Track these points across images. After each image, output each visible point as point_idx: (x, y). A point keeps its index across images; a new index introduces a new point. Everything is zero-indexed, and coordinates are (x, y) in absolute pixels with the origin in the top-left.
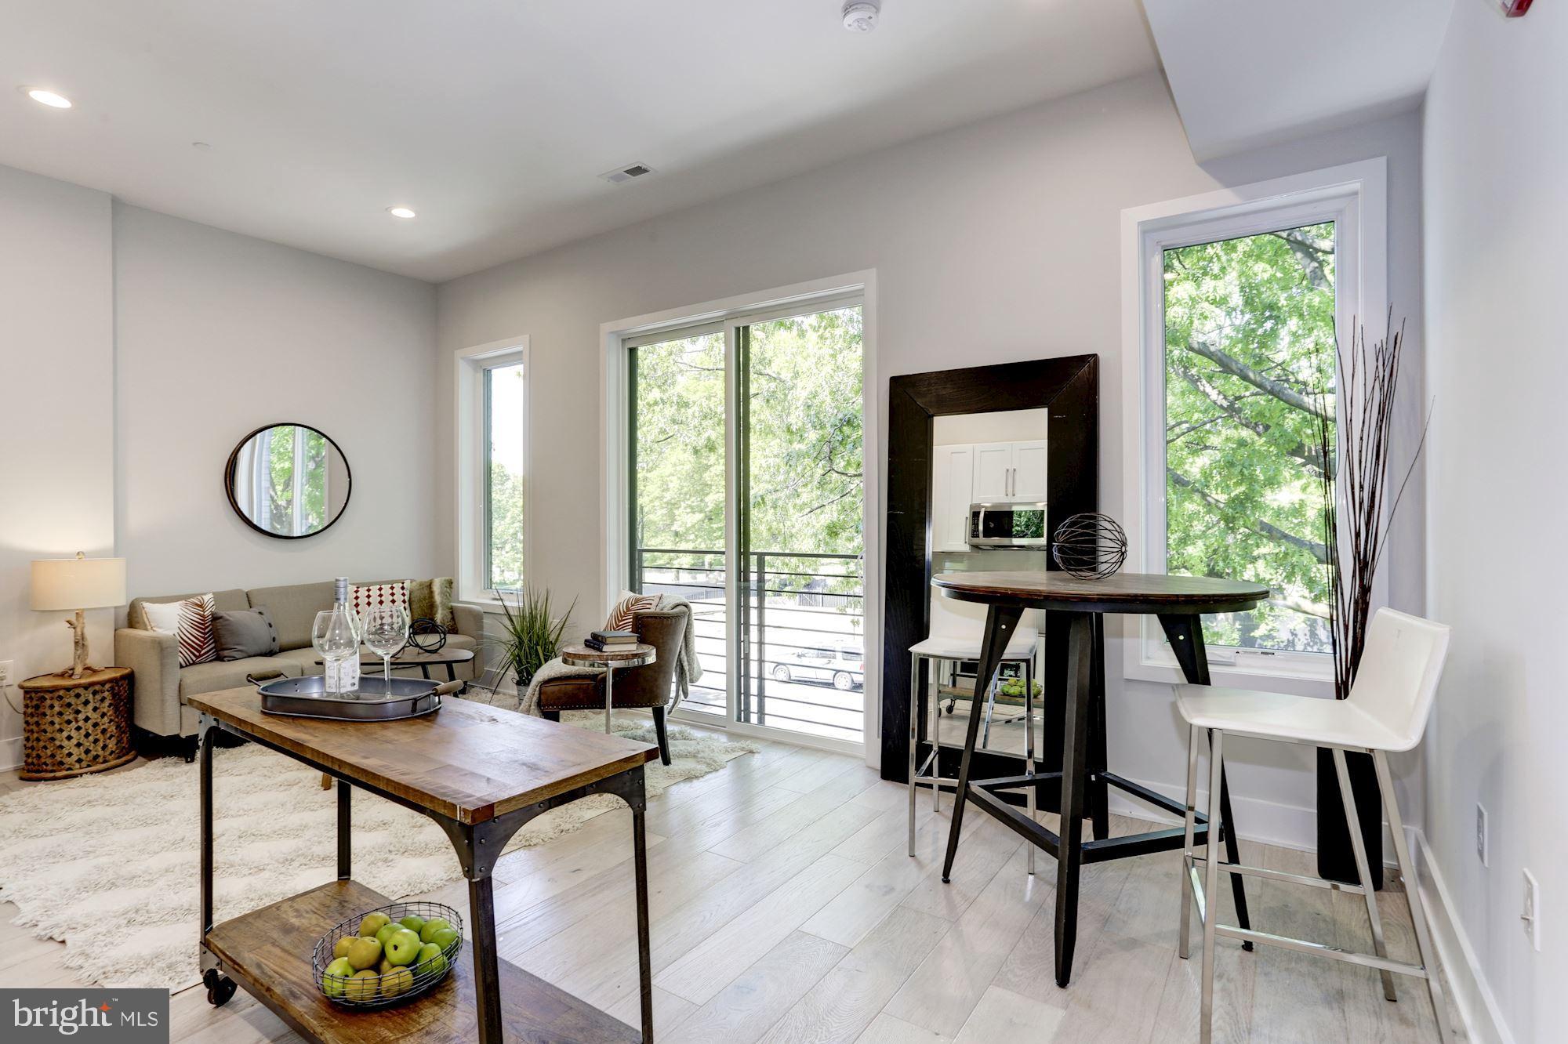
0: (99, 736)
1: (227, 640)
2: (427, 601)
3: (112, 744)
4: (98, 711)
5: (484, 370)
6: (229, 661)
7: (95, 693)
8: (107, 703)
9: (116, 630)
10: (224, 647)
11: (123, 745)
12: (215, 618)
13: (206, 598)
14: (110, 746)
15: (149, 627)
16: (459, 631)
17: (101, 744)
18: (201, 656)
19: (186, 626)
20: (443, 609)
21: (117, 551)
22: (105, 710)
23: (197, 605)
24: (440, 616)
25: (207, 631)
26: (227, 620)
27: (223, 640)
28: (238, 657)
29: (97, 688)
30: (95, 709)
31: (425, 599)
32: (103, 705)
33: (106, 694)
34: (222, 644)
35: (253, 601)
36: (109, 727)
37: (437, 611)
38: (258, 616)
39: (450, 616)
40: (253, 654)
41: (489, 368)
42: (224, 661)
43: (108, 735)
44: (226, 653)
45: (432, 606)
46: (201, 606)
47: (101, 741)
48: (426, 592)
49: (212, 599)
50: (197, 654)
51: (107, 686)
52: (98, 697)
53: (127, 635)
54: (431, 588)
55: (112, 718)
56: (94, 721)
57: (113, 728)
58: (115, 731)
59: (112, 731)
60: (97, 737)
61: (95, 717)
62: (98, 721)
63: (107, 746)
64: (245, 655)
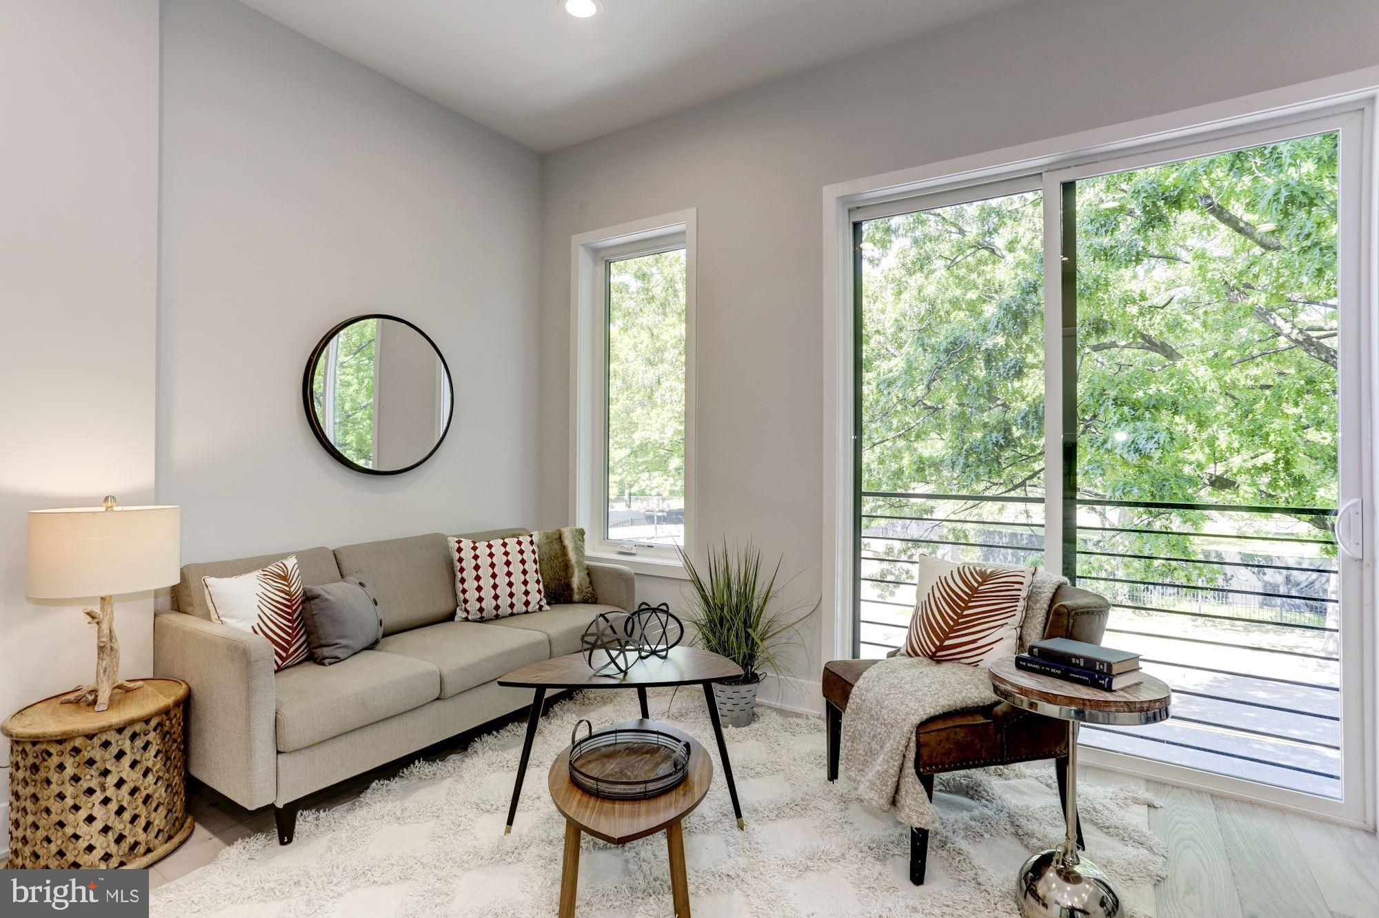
0: (142, 810)
1: (327, 631)
2: (560, 560)
3: (159, 820)
4: (139, 766)
5: (606, 261)
6: (330, 664)
7: (134, 737)
8: (152, 750)
9: (155, 616)
10: (323, 642)
11: (176, 815)
12: (308, 598)
13: (291, 563)
14: (157, 822)
15: (214, 616)
16: (600, 599)
17: (142, 822)
18: (287, 658)
19: (268, 612)
20: (580, 571)
21: (158, 494)
22: (150, 764)
23: (279, 576)
24: (577, 580)
25: (295, 616)
26: (327, 600)
27: (321, 632)
28: (342, 658)
29: (137, 728)
30: (134, 764)
31: (556, 557)
32: (147, 755)
33: (152, 736)
34: (319, 638)
35: (346, 565)
36: (155, 791)
37: (573, 573)
38: (359, 588)
39: (588, 580)
40: (360, 648)
41: (612, 259)
42: (323, 664)
43: (154, 805)
44: (326, 651)
45: (567, 566)
46: (284, 578)
47: (143, 817)
48: (557, 547)
49: (296, 566)
50: (284, 655)
51: (154, 723)
52: (139, 743)
53: (176, 628)
54: (561, 542)
55: (161, 774)
56: (132, 785)
57: (160, 793)
58: (164, 795)
59: (161, 796)
60: (137, 812)
61: (132, 777)
62: (138, 784)
63: (152, 823)
64: (351, 653)
